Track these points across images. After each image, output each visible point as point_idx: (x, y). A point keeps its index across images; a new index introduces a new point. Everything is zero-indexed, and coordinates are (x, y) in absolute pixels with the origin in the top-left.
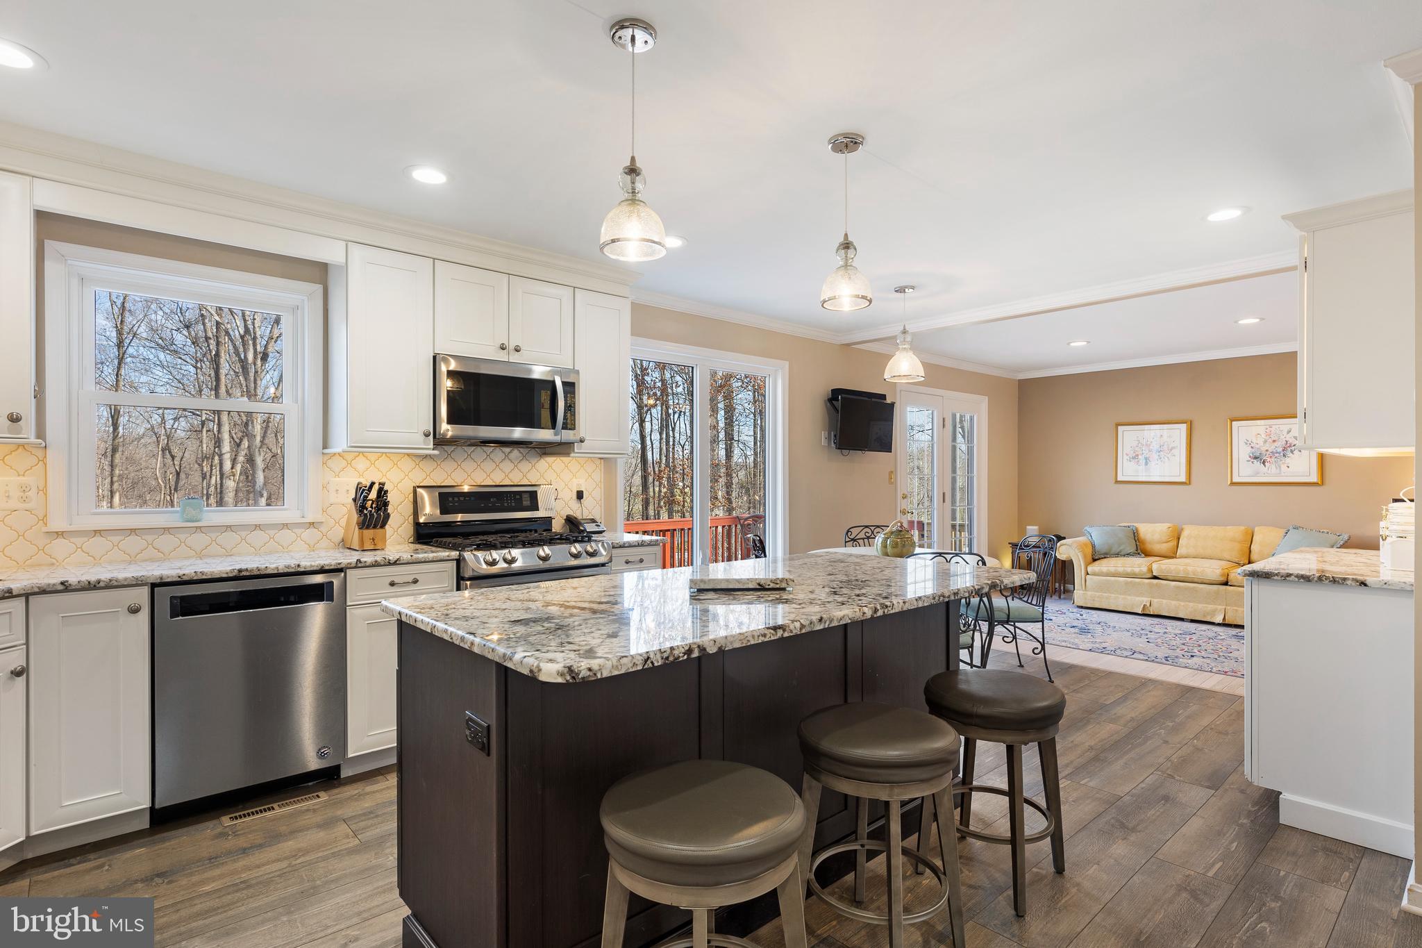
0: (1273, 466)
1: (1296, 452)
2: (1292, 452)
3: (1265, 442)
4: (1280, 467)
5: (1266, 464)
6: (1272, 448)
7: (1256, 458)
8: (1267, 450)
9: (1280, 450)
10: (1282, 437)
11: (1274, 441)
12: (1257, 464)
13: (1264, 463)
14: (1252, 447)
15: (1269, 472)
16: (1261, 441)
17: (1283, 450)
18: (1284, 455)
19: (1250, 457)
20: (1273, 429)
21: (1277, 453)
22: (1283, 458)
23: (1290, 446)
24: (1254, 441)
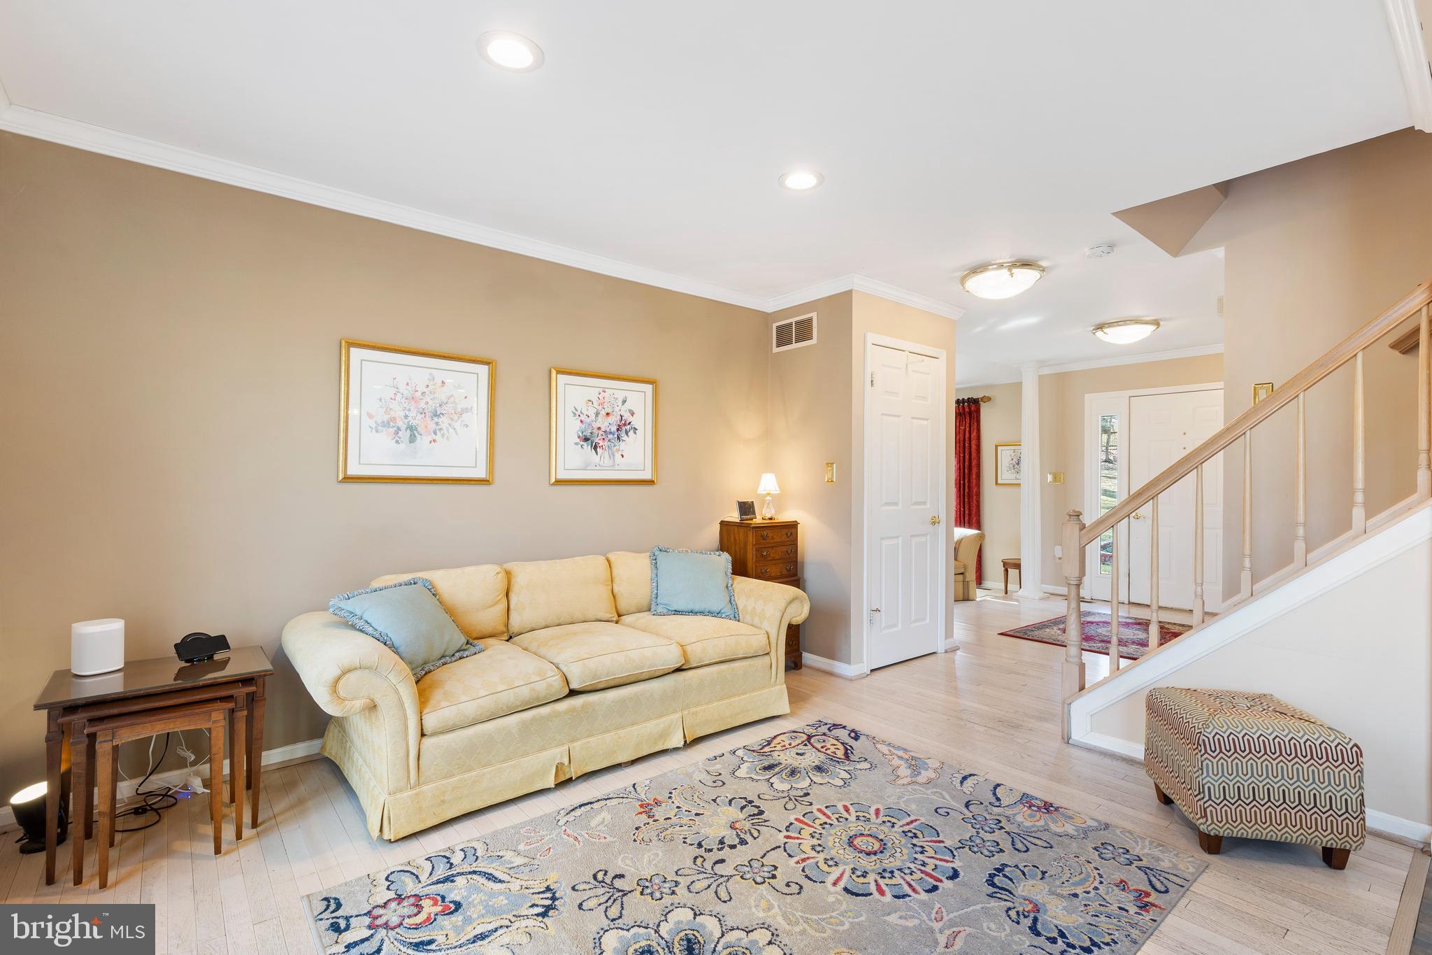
0: (606, 454)
1: (631, 433)
2: (627, 433)
3: (597, 414)
4: (614, 455)
5: (598, 449)
6: (603, 423)
7: (586, 439)
8: (599, 428)
9: (614, 429)
10: (617, 409)
11: (608, 414)
12: (587, 447)
13: (595, 448)
14: (581, 421)
15: (602, 463)
16: (592, 412)
17: (618, 430)
18: (618, 438)
19: (579, 437)
20: (606, 395)
21: (611, 433)
22: (616, 442)
23: (625, 425)
24: (585, 412)
